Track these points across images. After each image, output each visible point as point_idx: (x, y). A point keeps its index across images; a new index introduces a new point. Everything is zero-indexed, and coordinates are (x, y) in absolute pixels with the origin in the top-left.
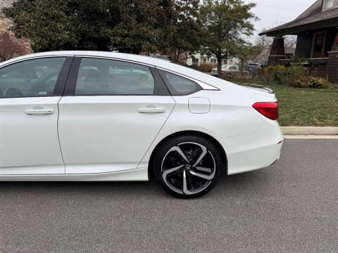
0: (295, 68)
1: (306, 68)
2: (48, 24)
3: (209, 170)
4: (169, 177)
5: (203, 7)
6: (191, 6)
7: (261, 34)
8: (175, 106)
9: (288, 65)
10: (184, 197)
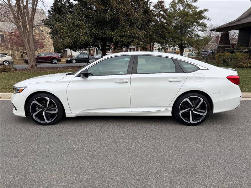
0: (238, 54)
1: (246, 54)
2: (75, 30)
3: (204, 111)
4: (183, 114)
5: (170, 13)
6: (162, 13)
7: (211, 30)
8: (187, 78)
9: (232, 52)
10: (190, 124)
